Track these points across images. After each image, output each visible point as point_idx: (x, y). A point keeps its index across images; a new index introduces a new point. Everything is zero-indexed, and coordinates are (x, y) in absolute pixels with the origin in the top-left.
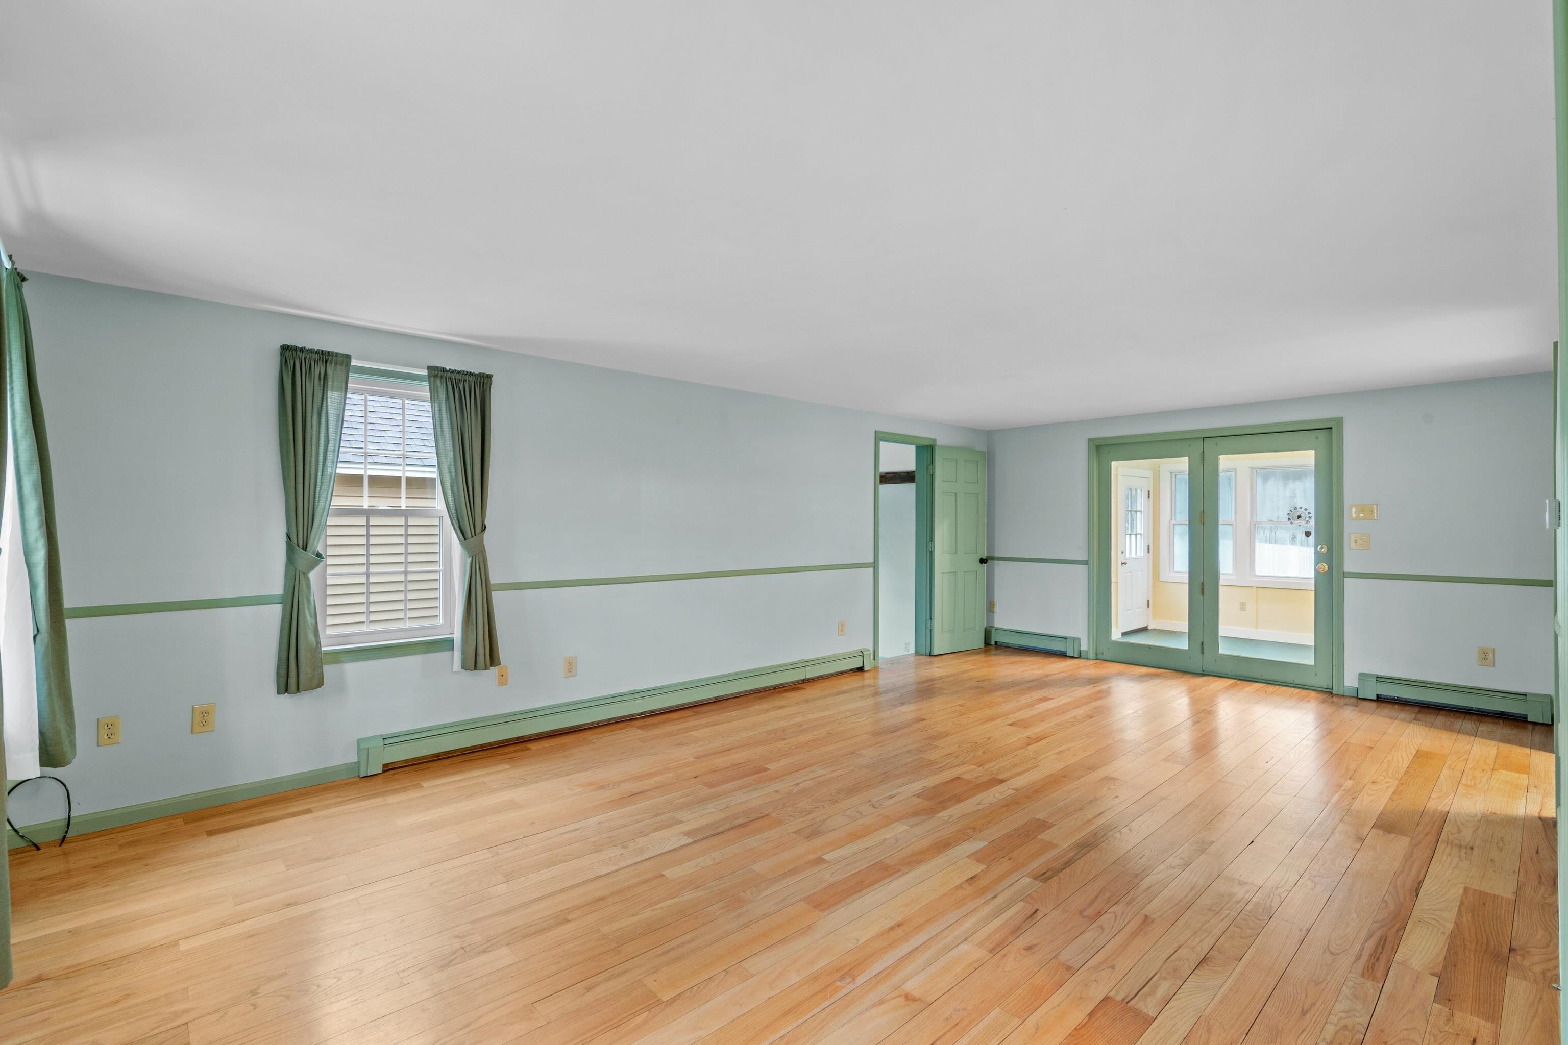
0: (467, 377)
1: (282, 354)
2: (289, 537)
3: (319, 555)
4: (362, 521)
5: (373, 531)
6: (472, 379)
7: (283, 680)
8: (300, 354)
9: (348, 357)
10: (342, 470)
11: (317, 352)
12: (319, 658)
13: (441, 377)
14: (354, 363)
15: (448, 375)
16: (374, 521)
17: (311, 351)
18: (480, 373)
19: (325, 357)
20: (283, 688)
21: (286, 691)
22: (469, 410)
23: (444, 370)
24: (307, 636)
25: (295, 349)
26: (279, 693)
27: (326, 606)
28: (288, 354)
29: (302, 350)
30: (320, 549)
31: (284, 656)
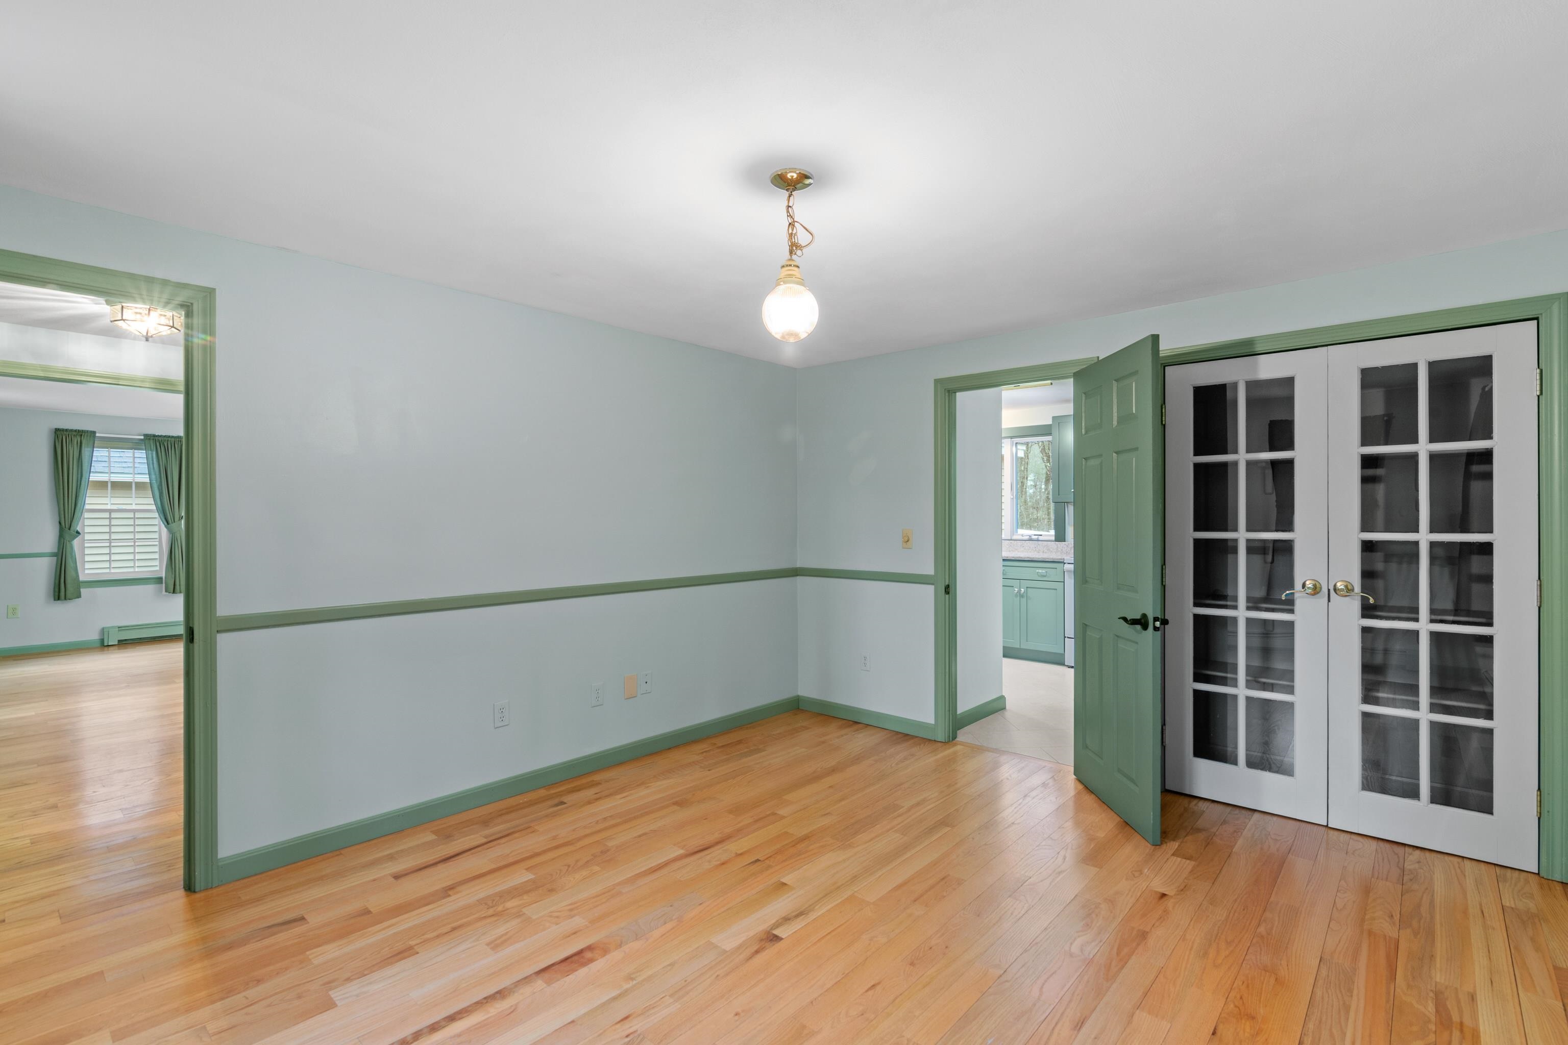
0: (169, 439)
1: (55, 433)
2: (60, 523)
3: (78, 533)
4: (107, 515)
5: (114, 529)
6: (173, 439)
7: (57, 594)
8: (65, 432)
9: (94, 433)
10: (94, 477)
11: (76, 431)
12: (79, 585)
13: (153, 439)
14: (97, 435)
15: (157, 438)
16: (114, 515)
17: (72, 430)
18: (178, 436)
19: (80, 433)
20: (57, 597)
21: (59, 599)
22: (170, 454)
23: (154, 436)
24: (70, 574)
25: (63, 430)
26: (55, 600)
27: (85, 562)
28: (58, 433)
29: (67, 430)
30: (79, 529)
31: (57, 582)
